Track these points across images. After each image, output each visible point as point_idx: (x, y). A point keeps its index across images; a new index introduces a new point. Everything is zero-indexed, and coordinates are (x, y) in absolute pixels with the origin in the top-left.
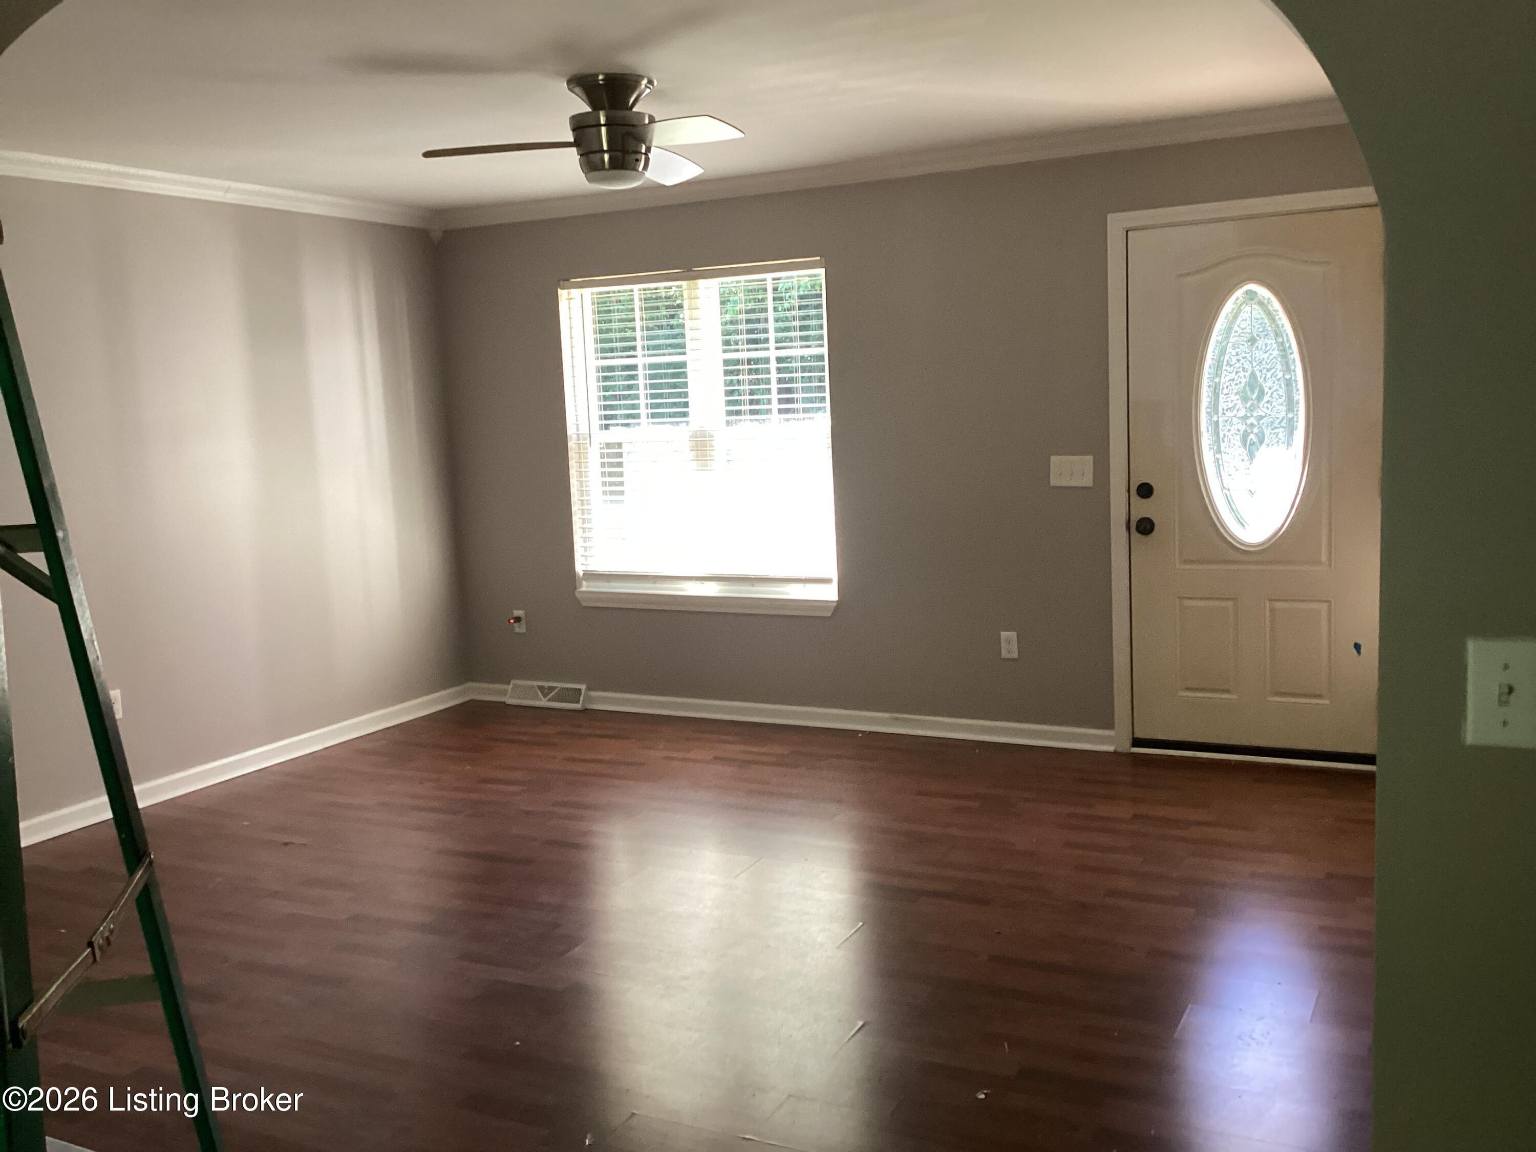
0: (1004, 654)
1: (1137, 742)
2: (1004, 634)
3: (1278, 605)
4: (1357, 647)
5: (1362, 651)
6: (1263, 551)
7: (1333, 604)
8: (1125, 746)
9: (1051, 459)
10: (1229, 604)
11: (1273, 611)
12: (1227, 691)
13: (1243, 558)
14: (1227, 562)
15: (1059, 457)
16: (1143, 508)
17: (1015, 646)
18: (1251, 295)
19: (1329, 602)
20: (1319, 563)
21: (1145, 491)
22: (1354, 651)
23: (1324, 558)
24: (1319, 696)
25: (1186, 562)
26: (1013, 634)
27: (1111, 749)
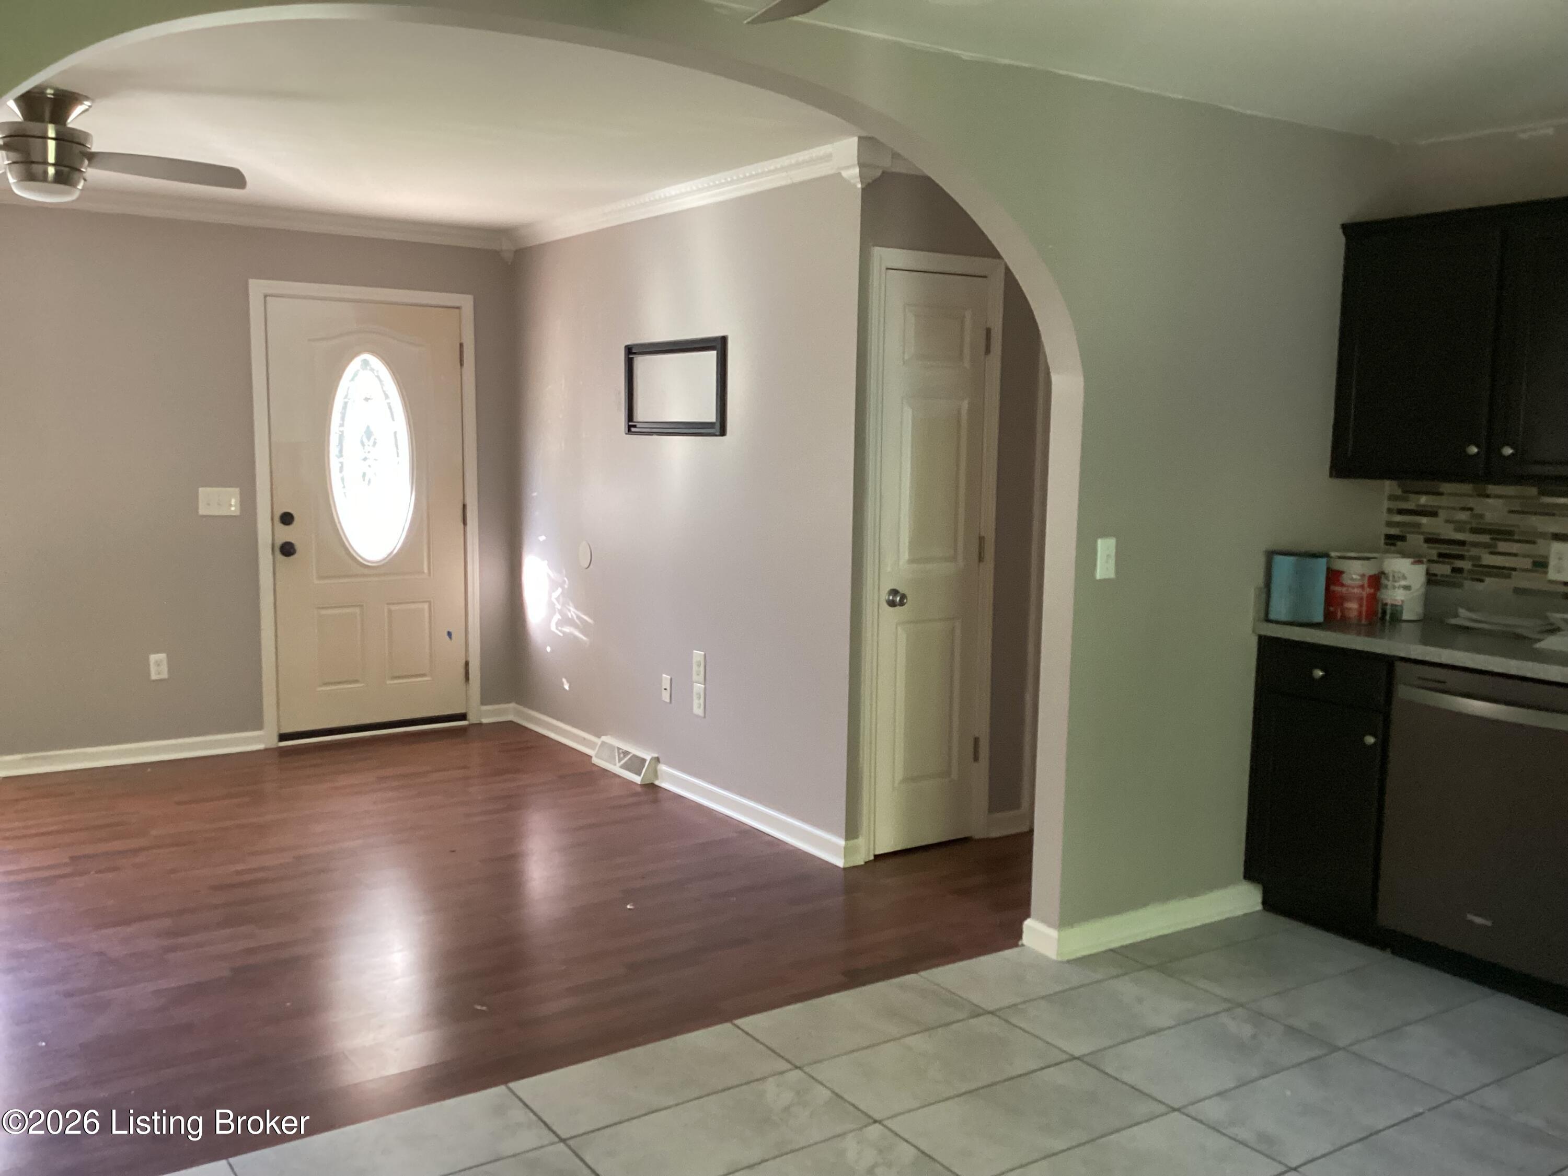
0: (154, 676)
1: (283, 737)
2: (153, 658)
3: (393, 608)
4: (449, 634)
5: (453, 635)
6: (383, 565)
7: (432, 604)
8: (273, 742)
9: (200, 491)
10: (357, 610)
11: (390, 611)
12: (356, 681)
13: (366, 571)
14: (356, 576)
15: (209, 489)
16: (286, 534)
17: (164, 668)
18: (366, 363)
19: (430, 602)
20: (423, 572)
21: (287, 519)
22: (447, 638)
23: (426, 571)
24: (423, 675)
25: (321, 577)
26: (162, 656)
27: (261, 746)
